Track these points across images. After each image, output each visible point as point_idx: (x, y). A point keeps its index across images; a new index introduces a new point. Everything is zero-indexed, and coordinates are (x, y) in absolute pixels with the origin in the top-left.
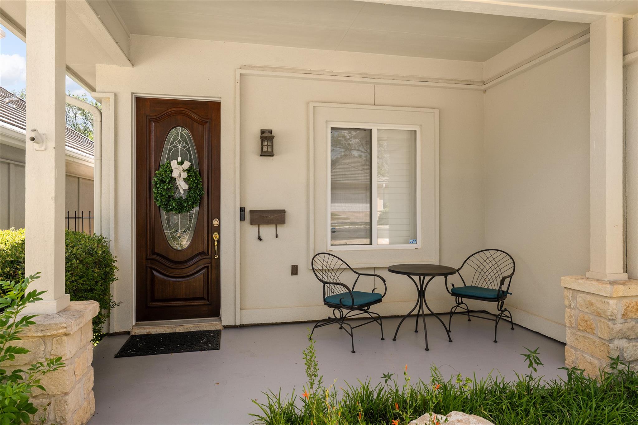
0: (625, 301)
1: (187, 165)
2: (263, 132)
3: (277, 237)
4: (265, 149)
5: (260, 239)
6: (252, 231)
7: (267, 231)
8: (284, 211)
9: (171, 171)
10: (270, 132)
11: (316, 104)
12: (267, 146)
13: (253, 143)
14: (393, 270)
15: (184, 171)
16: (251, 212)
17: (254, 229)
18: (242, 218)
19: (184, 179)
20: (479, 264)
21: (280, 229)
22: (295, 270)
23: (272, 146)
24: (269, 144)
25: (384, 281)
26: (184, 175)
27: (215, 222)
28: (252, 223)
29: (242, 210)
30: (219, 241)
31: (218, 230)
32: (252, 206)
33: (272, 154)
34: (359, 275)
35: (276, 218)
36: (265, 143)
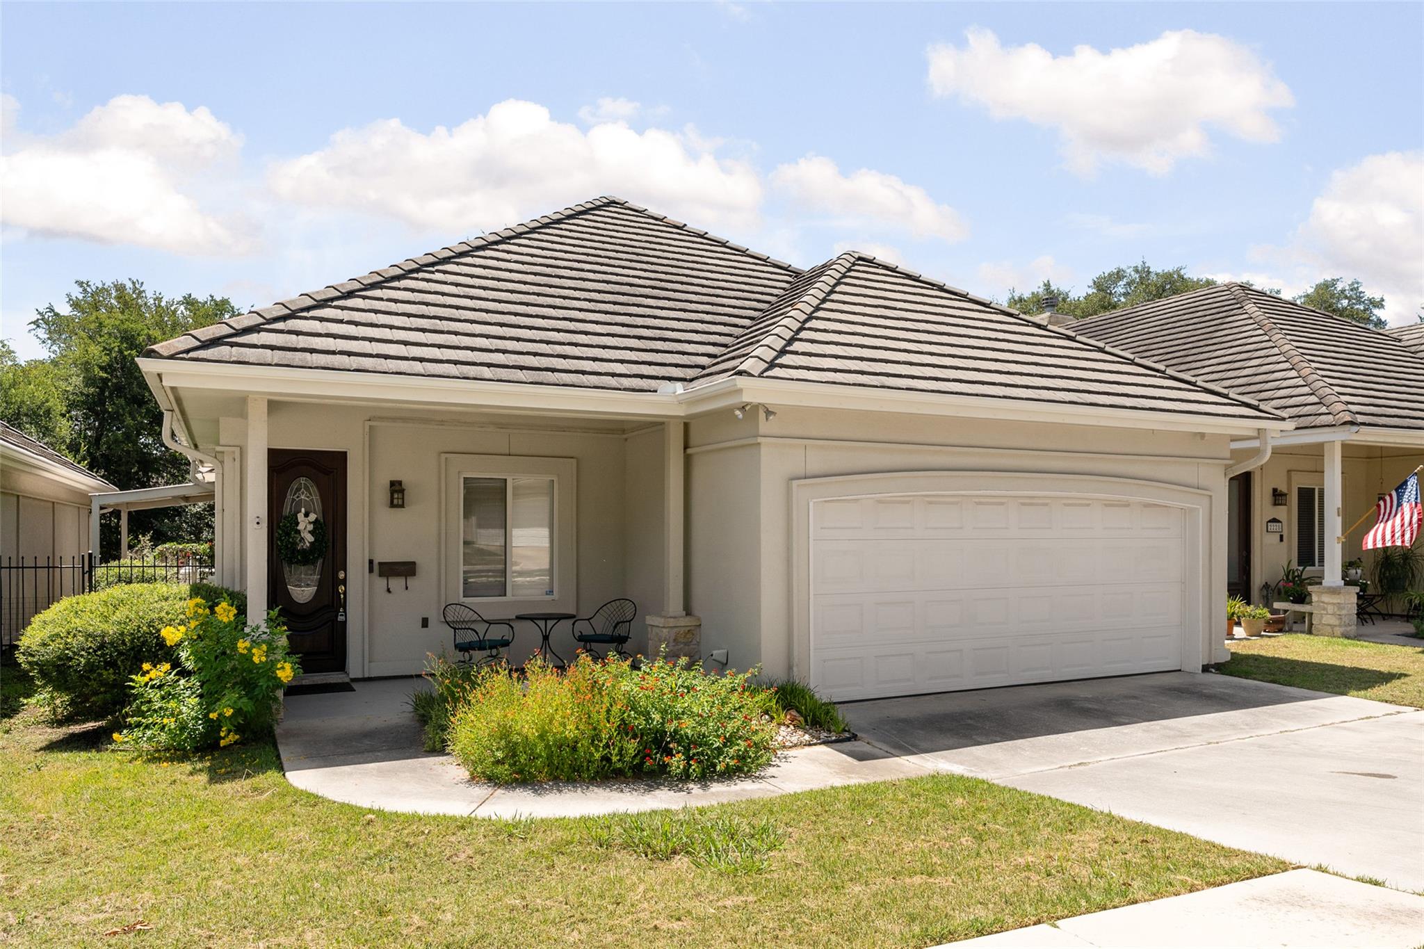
0: (676, 630)
1: (313, 517)
2: (392, 484)
3: (407, 588)
4: (395, 502)
5: (389, 591)
6: (381, 583)
7: (397, 583)
8: (414, 563)
9: (297, 523)
10: (400, 483)
11: (447, 455)
12: (398, 498)
13: (383, 495)
14: (519, 618)
15: (310, 523)
16: (380, 564)
17: (383, 582)
18: (371, 570)
19: (309, 532)
20: (610, 613)
21: (411, 581)
22: (425, 622)
23: (403, 499)
24: (400, 496)
25: (512, 628)
26: (311, 527)
27: (341, 575)
28: (381, 575)
29: (371, 562)
30: (345, 593)
31: (344, 582)
32: (378, 559)
33: (402, 506)
34: (490, 624)
35: (406, 570)
36: (396, 496)
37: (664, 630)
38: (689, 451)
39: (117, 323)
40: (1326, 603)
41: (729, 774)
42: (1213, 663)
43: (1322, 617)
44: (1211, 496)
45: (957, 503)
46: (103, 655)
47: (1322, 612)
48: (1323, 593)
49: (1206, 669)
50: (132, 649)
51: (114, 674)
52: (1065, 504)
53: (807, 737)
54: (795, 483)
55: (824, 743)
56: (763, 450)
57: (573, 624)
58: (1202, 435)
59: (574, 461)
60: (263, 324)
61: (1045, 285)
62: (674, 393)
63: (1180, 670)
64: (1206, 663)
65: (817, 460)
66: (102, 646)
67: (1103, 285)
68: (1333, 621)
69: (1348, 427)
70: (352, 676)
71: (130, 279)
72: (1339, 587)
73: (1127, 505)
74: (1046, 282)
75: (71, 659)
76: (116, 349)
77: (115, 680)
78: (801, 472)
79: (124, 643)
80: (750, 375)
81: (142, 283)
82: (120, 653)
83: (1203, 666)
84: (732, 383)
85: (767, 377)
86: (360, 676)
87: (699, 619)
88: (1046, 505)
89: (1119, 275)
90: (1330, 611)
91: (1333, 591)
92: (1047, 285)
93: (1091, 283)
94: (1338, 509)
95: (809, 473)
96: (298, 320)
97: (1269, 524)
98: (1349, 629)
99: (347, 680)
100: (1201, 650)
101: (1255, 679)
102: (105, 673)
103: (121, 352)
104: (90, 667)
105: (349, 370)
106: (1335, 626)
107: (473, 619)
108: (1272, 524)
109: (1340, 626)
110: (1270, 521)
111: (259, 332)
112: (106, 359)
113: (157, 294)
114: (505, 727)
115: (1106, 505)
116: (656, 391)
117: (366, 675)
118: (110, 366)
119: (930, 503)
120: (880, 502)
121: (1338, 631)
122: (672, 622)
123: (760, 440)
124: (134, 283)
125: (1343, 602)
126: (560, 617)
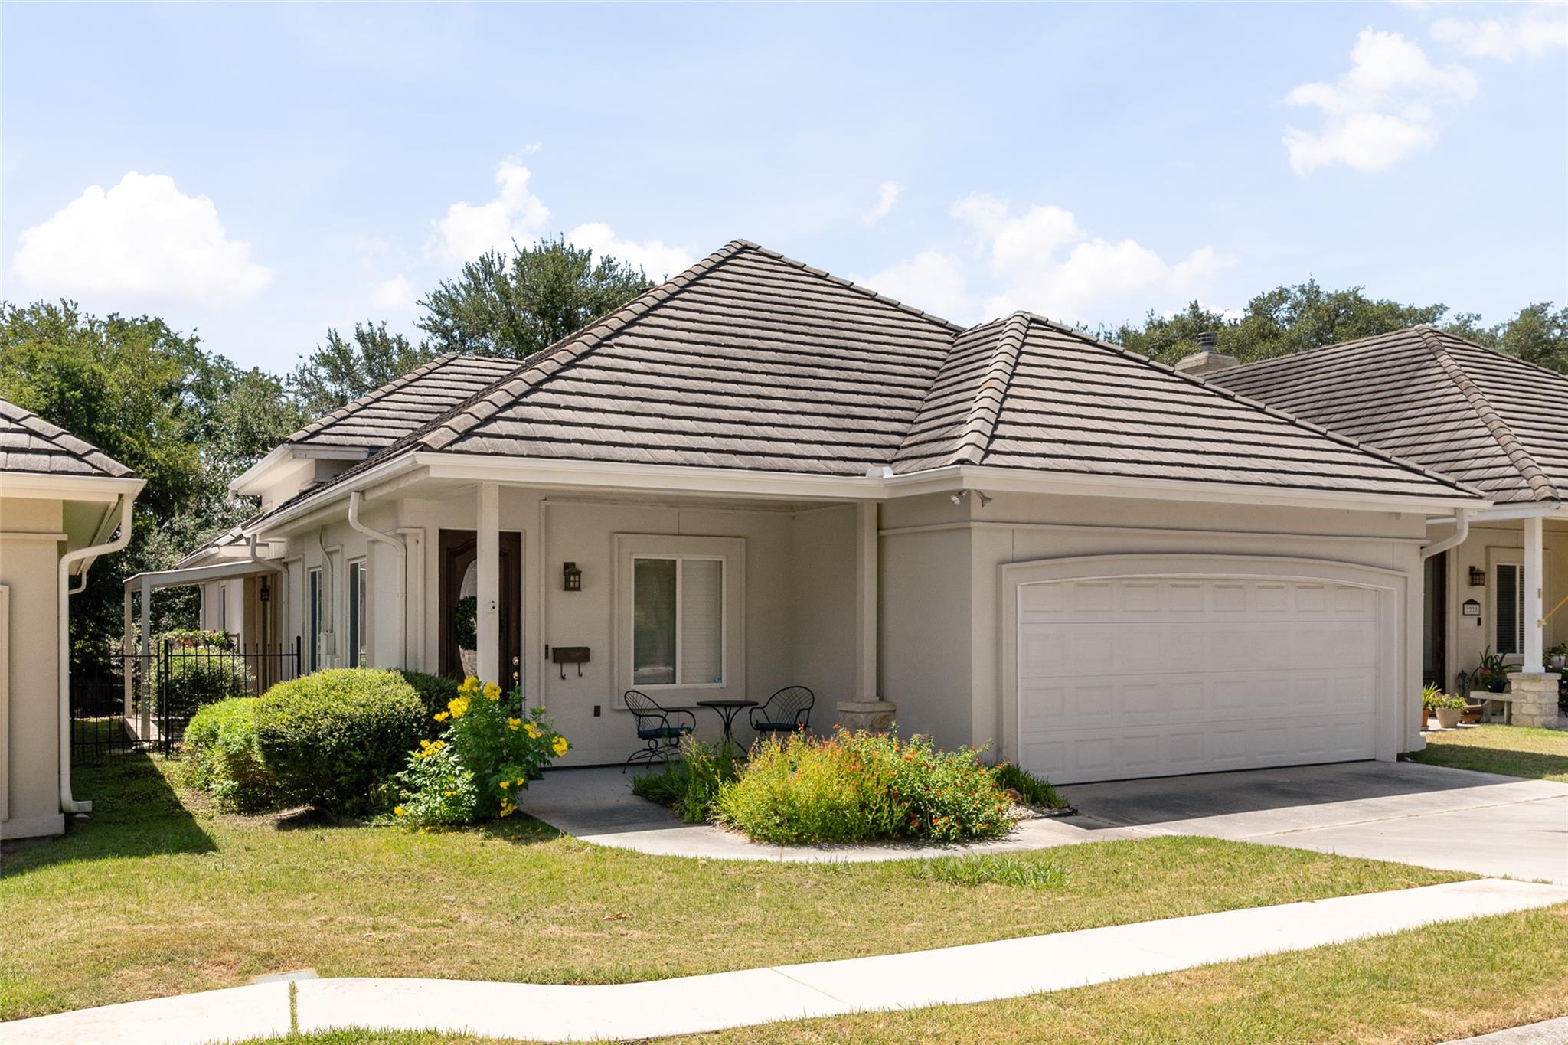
2: (567, 566)
3: (580, 675)
4: (572, 584)
5: (563, 678)
7: (570, 669)
8: (587, 649)
10: (574, 565)
11: (619, 535)
12: (575, 581)
13: (557, 577)
14: (703, 705)
16: (553, 649)
17: (556, 668)
18: (547, 657)
20: (783, 701)
21: (585, 668)
22: (597, 711)
23: (579, 581)
24: (576, 578)
25: (693, 716)
27: (516, 661)
28: (555, 661)
29: (547, 647)
30: (519, 680)
31: (518, 668)
32: (556, 643)
33: (578, 589)
34: (668, 712)
35: (579, 655)
36: (572, 578)
37: (862, 716)
38: (882, 533)
40: (1527, 692)
42: (1408, 751)
43: (1521, 707)
44: (1406, 578)
45: (1153, 586)
46: (352, 736)
47: (1522, 701)
48: (1522, 680)
49: (1401, 758)
50: (378, 730)
51: (362, 754)
52: (1259, 587)
53: (1031, 812)
54: (1004, 566)
55: (1048, 817)
56: (974, 533)
57: (750, 712)
58: (1398, 515)
59: (743, 541)
60: (497, 412)
61: (1192, 306)
62: (882, 476)
63: (1374, 760)
64: (1400, 752)
65: (1024, 544)
66: (349, 728)
67: (1261, 309)
68: (1534, 710)
69: (1548, 503)
72: (1540, 674)
73: (1322, 587)
74: (1193, 303)
77: (362, 760)
78: (1009, 557)
79: (370, 726)
80: (972, 463)
82: (369, 735)
83: (1398, 755)
85: (987, 465)
87: (894, 705)
88: (1240, 587)
89: (1281, 296)
90: (1530, 700)
91: (1534, 678)
92: (1195, 307)
93: (1247, 306)
94: (1539, 590)
95: (1016, 557)
96: (522, 407)
97: (1466, 606)
98: (1550, 718)
100: (1396, 737)
101: (1451, 767)
102: (354, 753)
104: (340, 748)
105: (590, 459)
106: (1536, 715)
107: (649, 707)
108: (1469, 606)
109: (1541, 715)
110: (1466, 603)
111: (495, 421)
115: (1300, 587)
116: (864, 475)
119: (1128, 586)
120: (1080, 585)
121: (1539, 720)
122: (869, 708)
123: (973, 524)
125: (1543, 690)
126: (741, 705)
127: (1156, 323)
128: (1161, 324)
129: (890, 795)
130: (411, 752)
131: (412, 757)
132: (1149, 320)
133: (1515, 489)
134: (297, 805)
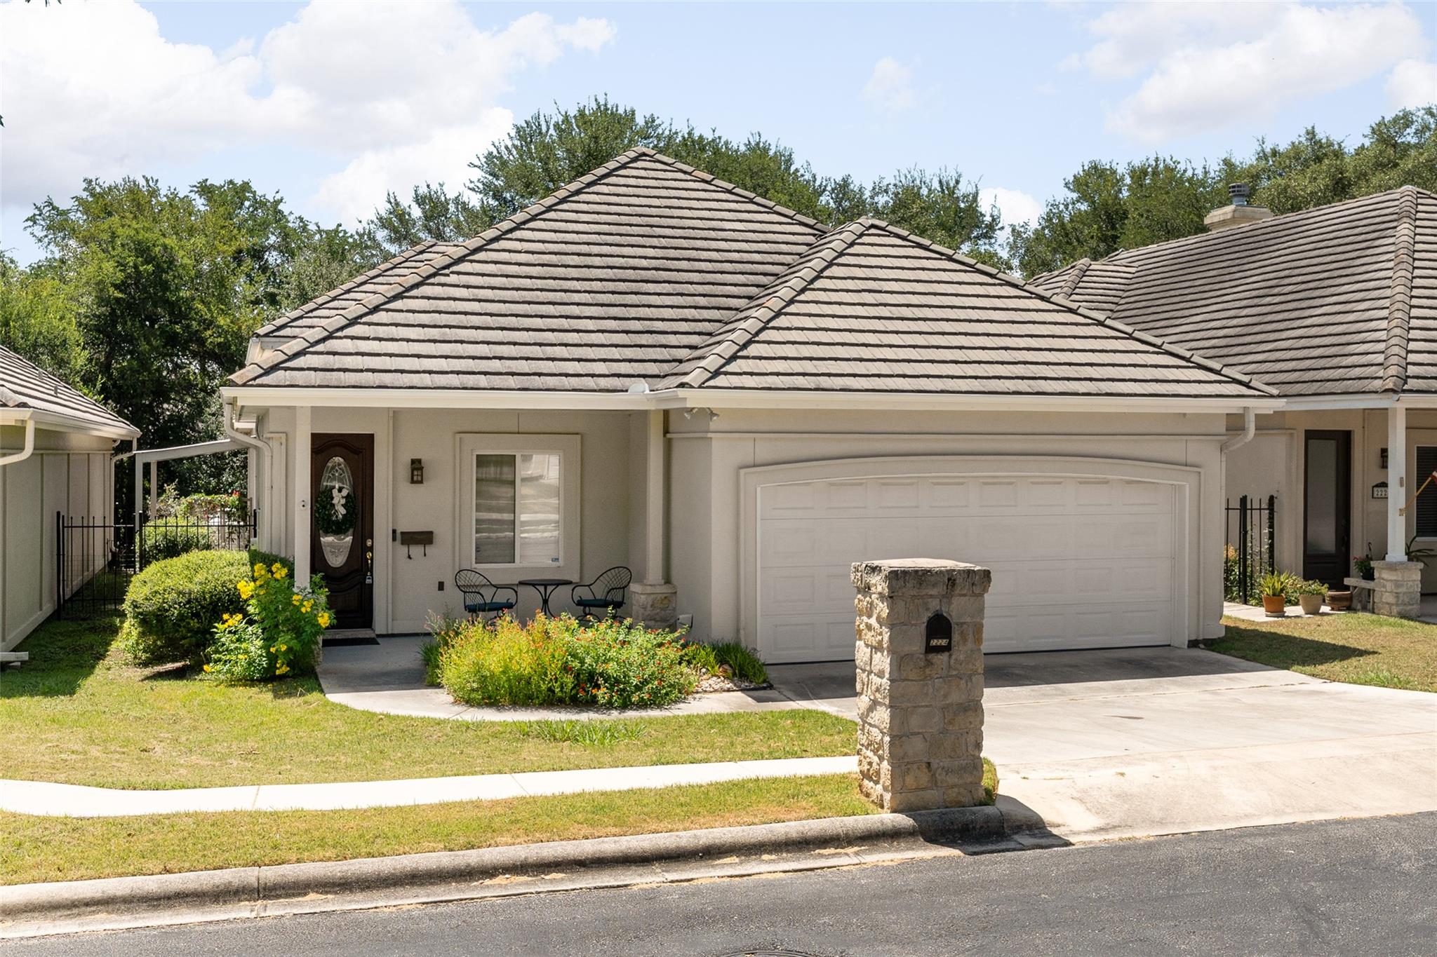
0: (652, 596)
1: (345, 493)
2: (413, 462)
3: (425, 555)
4: (415, 478)
5: (409, 557)
6: (403, 550)
7: (416, 550)
8: (431, 533)
9: (332, 498)
10: (419, 461)
11: (461, 435)
12: (417, 476)
13: (404, 471)
14: (521, 583)
15: (343, 497)
16: (402, 533)
17: (405, 549)
18: (394, 539)
19: (342, 505)
21: (428, 548)
22: (441, 586)
23: (422, 476)
24: (419, 473)
25: (516, 592)
26: (343, 501)
27: (369, 543)
28: (402, 544)
29: (394, 532)
30: (372, 559)
31: (371, 549)
32: (404, 527)
33: (421, 482)
34: (498, 588)
35: (424, 538)
36: (415, 473)
37: (642, 596)
38: (669, 436)
39: (133, 233)
40: (1387, 580)
41: (642, 705)
42: (1201, 638)
43: (1382, 595)
44: (1199, 473)
45: (912, 484)
46: (191, 608)
47: (1383, 589)
48: (1383, 569)
49: (1193, 644)
50: (211, 603)
51: (198, 622)
52: (1033, 483)
53: (730, 685)
54: (743, 472)
55: (742, 690)
56: (714, 443)
57: (573, 590)
59: (579, 436)
60: (308, 347)
61: (1308, 133)
62: (643, 392)
63: (1169, 645)
64: (1193, 638)
65: (766, 449)
66: (189, 602)
67: (1385, 135)
68: (1391, 600)
69: (1391, 394)
70: (378, 632)
71: (144, 177)
72: (1401, 563)
73: (1107, 482)
74: (1310, 128)
75: (167, 611)
76: (131, 264)
77: (198, 627)
78: (750, 460)
79: (205, 599)
80: (692, 387)
81: (157, 181)
82: (203, 607)
83: (1189, 641)
84: (675, 394)
85: (707, 387)
86: (385, 633)
87: (674, 587)
88: (1011, 483)
89: (1405, 120)
90: (1389, 589)
91: (1393, 567)
92: (1311, 134)
93: (1368, 131)
94: (1402, 478)
95: (758, 461)
97: (1375, 489)
98: (1410, 607)
99: (373, 636)
100: (1187, 624)
102: (192, 622)
103: (136, 267)
104: (181, 617)
105: (373, 387)
106: (1393, 604)
107: (483, 583)
108: (1379, 489)
109: (1397, 605)
110: (1377, 486)
112: (120, 276)
113: (172, 191)
114: (478, 664)
115: (1080, 483)
116: (627, 391)
117: (390, 632)
118: (123, 283)
119: (884, 484)
120: (832, 484)
121: (1395, 610)
122: (649, 589)
123: (710, 435)
124: (147, 181)
125: (1400, 579)
126: (558, 583)
127: (1268, 150)
128: (1275, 153)
129: (566, 669)
130: (216, 625)
131: (216, 628)
132: (1259, 149)
133: (1372, 378)
134: (177, 661)
